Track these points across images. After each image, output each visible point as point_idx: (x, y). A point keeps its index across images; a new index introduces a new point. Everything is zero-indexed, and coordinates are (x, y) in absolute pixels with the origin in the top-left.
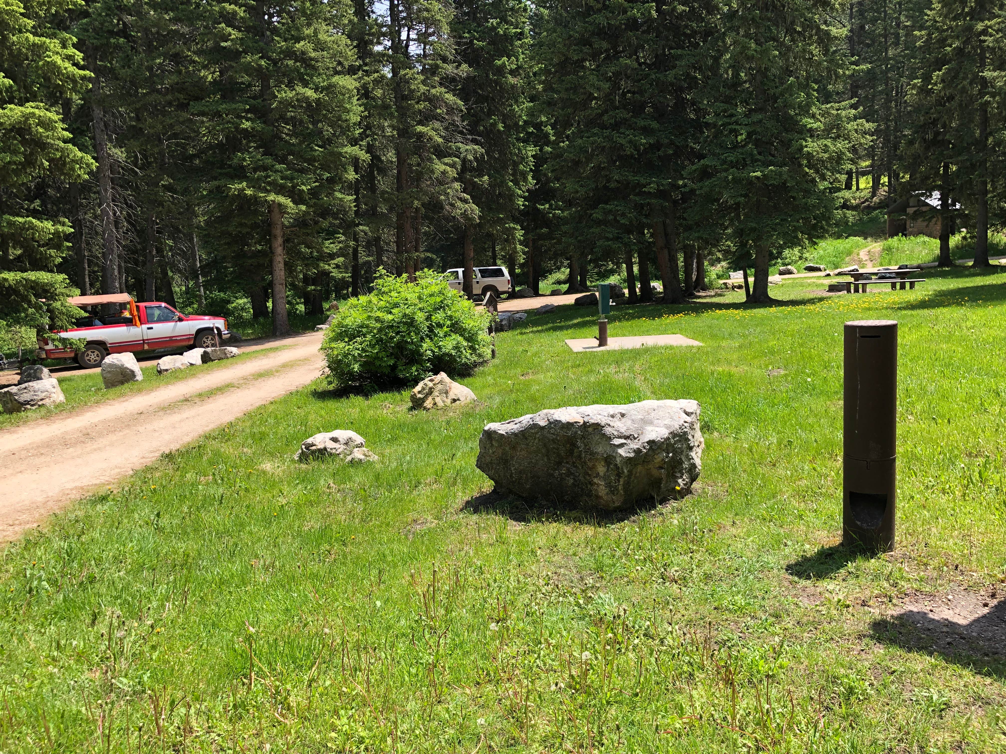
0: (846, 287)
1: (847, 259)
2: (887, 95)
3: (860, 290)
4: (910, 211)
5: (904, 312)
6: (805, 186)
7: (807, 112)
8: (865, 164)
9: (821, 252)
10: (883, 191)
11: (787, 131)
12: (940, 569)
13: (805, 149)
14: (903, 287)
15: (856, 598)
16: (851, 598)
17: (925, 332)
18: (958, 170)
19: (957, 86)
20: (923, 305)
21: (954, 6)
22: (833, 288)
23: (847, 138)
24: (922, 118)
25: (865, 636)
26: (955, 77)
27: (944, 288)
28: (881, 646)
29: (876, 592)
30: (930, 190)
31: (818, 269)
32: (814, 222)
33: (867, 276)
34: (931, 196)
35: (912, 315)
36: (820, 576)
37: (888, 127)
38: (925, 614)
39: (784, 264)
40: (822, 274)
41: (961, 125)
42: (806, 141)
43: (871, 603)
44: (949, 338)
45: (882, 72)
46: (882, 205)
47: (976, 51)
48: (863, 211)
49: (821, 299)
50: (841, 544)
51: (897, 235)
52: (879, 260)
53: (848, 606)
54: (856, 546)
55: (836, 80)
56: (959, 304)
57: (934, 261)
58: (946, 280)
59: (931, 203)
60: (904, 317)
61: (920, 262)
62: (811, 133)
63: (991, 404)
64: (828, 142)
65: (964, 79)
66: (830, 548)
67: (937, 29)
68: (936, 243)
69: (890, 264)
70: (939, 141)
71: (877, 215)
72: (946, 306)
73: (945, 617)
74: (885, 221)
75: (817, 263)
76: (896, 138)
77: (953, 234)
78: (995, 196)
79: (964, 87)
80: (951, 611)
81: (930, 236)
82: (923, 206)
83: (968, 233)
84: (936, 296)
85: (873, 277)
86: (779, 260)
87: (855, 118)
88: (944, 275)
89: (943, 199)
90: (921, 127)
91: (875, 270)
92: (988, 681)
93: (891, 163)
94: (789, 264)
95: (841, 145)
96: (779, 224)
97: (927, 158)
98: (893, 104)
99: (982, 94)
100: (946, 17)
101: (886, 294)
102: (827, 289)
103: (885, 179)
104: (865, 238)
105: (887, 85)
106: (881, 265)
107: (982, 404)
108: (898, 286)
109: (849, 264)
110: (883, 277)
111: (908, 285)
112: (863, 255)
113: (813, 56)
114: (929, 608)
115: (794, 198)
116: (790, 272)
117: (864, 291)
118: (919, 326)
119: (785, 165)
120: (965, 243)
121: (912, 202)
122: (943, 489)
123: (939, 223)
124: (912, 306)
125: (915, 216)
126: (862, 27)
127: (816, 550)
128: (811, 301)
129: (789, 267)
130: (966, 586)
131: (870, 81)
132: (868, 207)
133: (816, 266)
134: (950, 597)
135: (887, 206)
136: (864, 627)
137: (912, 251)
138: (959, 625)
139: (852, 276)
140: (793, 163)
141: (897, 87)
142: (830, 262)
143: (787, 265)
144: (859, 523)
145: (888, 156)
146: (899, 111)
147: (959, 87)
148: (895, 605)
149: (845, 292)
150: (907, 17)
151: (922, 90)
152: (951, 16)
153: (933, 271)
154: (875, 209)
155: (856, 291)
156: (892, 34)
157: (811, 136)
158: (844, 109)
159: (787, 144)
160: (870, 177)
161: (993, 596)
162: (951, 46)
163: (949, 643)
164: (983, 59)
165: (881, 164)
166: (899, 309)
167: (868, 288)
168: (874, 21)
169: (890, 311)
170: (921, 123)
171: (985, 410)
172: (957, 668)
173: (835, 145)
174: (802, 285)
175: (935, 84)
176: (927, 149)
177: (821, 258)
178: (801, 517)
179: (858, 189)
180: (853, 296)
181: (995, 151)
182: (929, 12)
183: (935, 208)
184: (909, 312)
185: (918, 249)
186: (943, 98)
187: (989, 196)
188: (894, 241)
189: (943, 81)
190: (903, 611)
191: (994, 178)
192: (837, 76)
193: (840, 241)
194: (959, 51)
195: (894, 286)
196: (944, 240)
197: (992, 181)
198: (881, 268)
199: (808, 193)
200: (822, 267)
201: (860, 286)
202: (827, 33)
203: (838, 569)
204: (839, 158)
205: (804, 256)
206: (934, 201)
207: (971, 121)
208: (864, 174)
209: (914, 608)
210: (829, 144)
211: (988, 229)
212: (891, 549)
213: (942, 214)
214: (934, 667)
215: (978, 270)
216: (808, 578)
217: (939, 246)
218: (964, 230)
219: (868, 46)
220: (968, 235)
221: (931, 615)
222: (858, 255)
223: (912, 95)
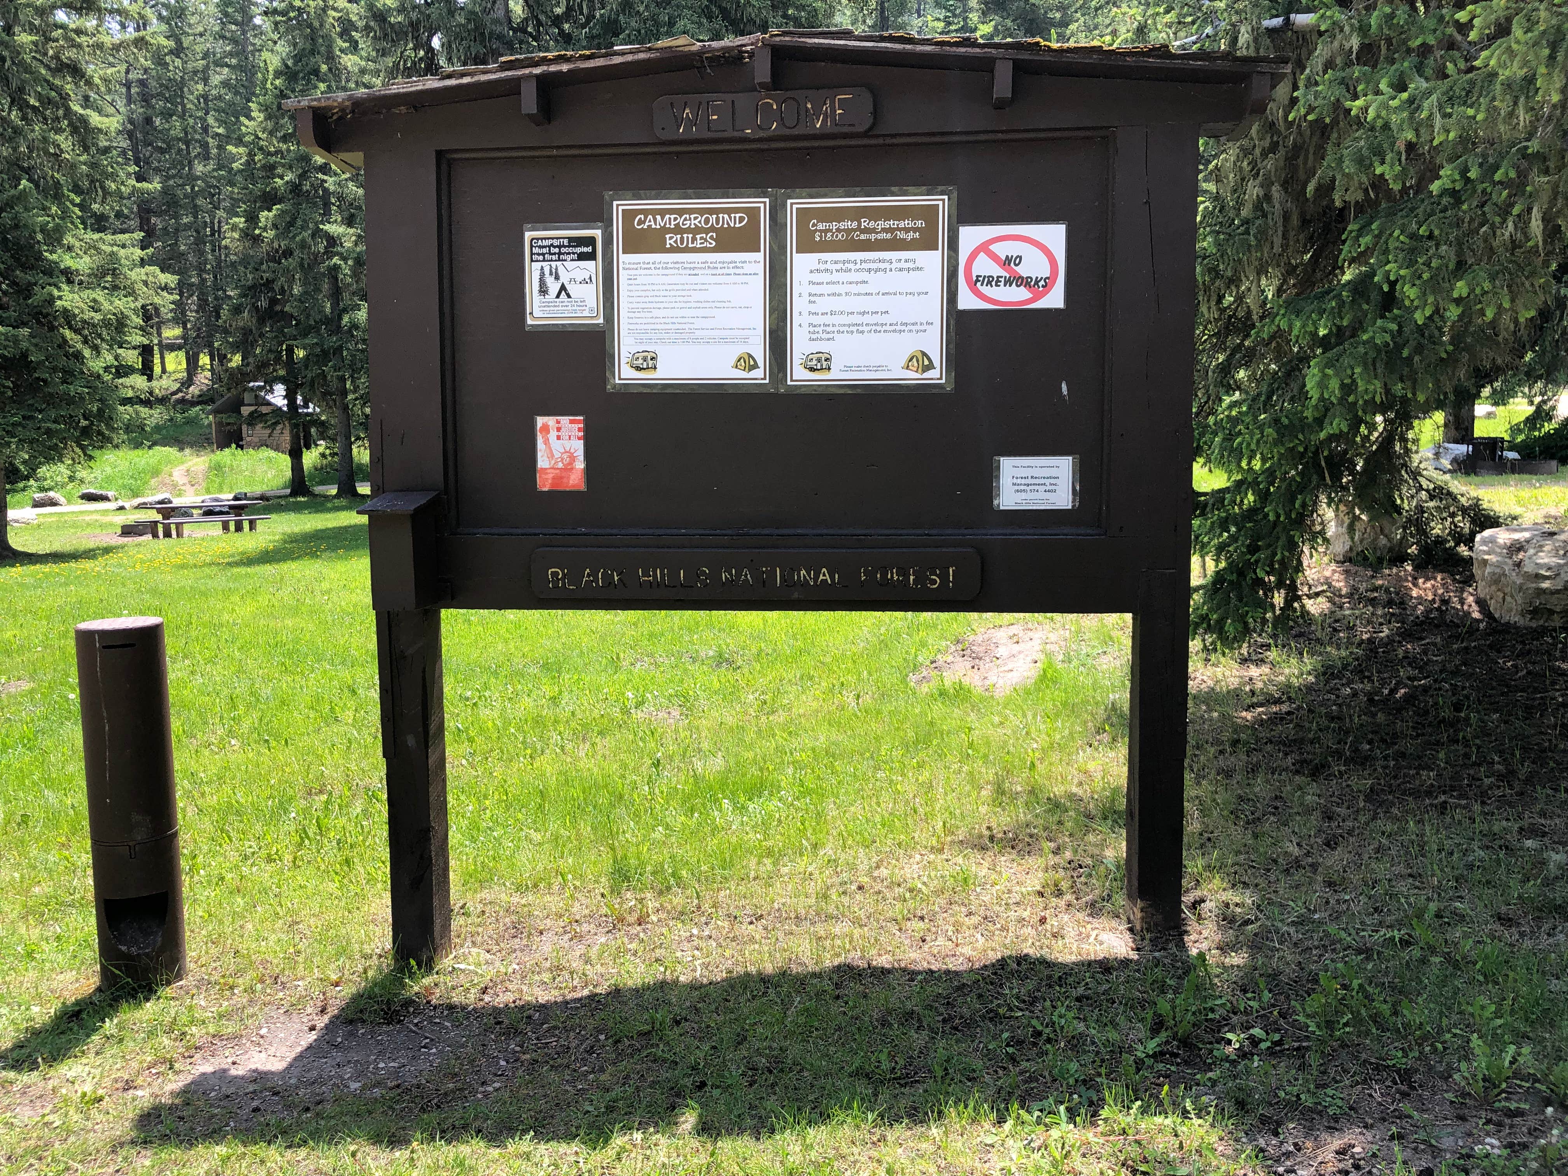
0: (151, 528)
1: (153, 482)
2: (197, 232)
3: (174, 533)
4: (246, 411)
5: (235, 570)
6: (63, 362)
7: (59, 241)
8: (172, 333)
9: (109, 470)
10: (203, 379)
11: (24, 267)
12: (250, 990)
13: (59, 303)
14: (239, 528)
15: (116, 1081)
16: (107, 1082)
17: (263, 600)
18: (307, 357)
19: (294, 237)
20: (267, 557)
21: (282, 122)
22: (128, 531)
23: (131, 293)
24: (250, 276)
25: (122, 1145)
26: (291, 224)
27: (297, 530)
28: (149, 1153)
29: (149, 1059)
30: (270, 382)
31: (104, 498)
32: (84, 423)
33: (184, 512)
34: (272, 391)
35: (247, 574)
36: (56, 1056)
37: (204, 281)
38: (225, 1071)
39: (42, 489)
40: (111, 505)
41: (306, 293)
42: (59, 289)
43: (139, 1081)
44: (295, 611)
45: (186, 196)
46: (204, 399)
47: (316, 191)
48: (174, 407)
49: (107, 550)
50: (99, 990)
51: (228, 446)
52: (204, 485)
53: (100, 1100)
54: (123, 987)
55: (104, 197)
56: (314, 555)
57: (285, 488)
58: (302, 516)
59: (273, 401)
60: (235, 578)
61: (265, 488)
62: (69, 275)
63: (344, 708)
64: (99, 295)
65: (304, 228)
66: (77, 1003)
67: (261, 149)
68: (285, 461)
69: (220, 490)
70: (277, 313)
71: (198, 415)
72: (297, 558)
73: (253, 1067)
74: (210, 425)
75: (101, 487)
76: (216, 298)
77: (308, 447)
78: (356, 399)
79: (303, 240)
80: (263, 1055)
81: (277, 449)
82: (263, 404)
83: (327, 448)
84: (285, 542)
85: (195, 511)
86: (32, 482)
87: (143, 263)
88: (297, 508)
89: (290, 396)
90: (250, 288)
91: (197, 500)
92: (302, 1153)
93: (212, 336)
94: (50, 489)
95: (121, 304)
96: (20, 424)
97: (261, 335)
98: (208, 247)
99: (329, 253)
100: (271, 133)
101: (213, 538)
102: (119, 531)
103: (204, 360)
104: (181, 449)
105: (196, 217)
106: (208, 491)
107: (332, 710)
108: (232, 527)
109: (155, 489)
110: (209, 512)
111: (246, 525)
112: (178, 475)
113: (62, 151)
114: (230, 1060)
115: (45, 381)
116: (53, 503)
117: (180, 535)
118: (254, 593)
119: (24, 324)
120: (325, 462)
121: (248, 397)
122: (269, 855)
123: (287, 432)
124: (250, 561)
125: (254, 418)
126: (148, 121)
127: (52, 1011)
128: (89, 554)
129: (51, 494)
130: (287, 1006)
131: (168, 204)
132: (183, 401)
133: (99, 492)
134: (263, 1031)
135: (212, 401)
136: (124, 1129)
137: (253, 472)
138: (272, 1073)
139: (159, 511)
140: (39, 322)
141: (212, 223)
142: (124, 486)
143: (46, 490)
144: (124, 948)
145: (207, 325)
146: (219, 260)
147: (297, 239)
148: (177, 1073)
149: (150, 536)
150: (217, 120)
151: (247, 235)
152: (279, 135)
153: (283, 503)
154: (193, 404)
155: (167, 534)
156: (196, 141)
157: (70, 282)
158: (124, 246)
159: (24, 291)
160: (182, 355)
161: (323, 1011)
162: (282, 179)
163: (256, 1110)
164: (327, 205)
165: (198, 336)
166: (230, 564)
167: (187, 529)
168: (167, 115)
169: (215, 569)
170: (250, 283)
171: (336, 719)
172: (260, 1149)
173: (112, 303)
174: (74, 525)
175: (265, 229)
176: (261, 321)
177: (109, 480)
178: (30, 955)
179: (164, 371)
180: (162, 543)
181: (353, 336)
182: (246, 122)
183: (280, 409)
184: (243, 570)
185: (261, 469)
186: (277, 251)
187: (349, 397)
188: (227, 456)
189: (275, 226)
190: (190, 1079)
191: (355, 371)
192: (106, 193)
193: (139, 452)
194: (295, 188)
195: (226, 527)
196: (296, 455)
197: (352, 376)
198: (207, 497)
199: (69, 375)
200: (110, 494)
201: (173, 527)
202: (84, 120)
203: (88, 1036)
204: (120, 324)
205: (79, 475)
206: (278, 397)
207: (318, 290)
208: (172, 348)
209: (208, 1068)
210: (101, 299)
211: (351, 443)
212: (179, 977)
213: (290, 419)
214: (225, 1160)
215: (343, 502)
216: (34, 1066)
217: (290, 465)
218: (322, 442)
219: (162, 151)
220: (328, 452)
221: (233, 1072)
222: (171, 475)
223: (233, 239)
